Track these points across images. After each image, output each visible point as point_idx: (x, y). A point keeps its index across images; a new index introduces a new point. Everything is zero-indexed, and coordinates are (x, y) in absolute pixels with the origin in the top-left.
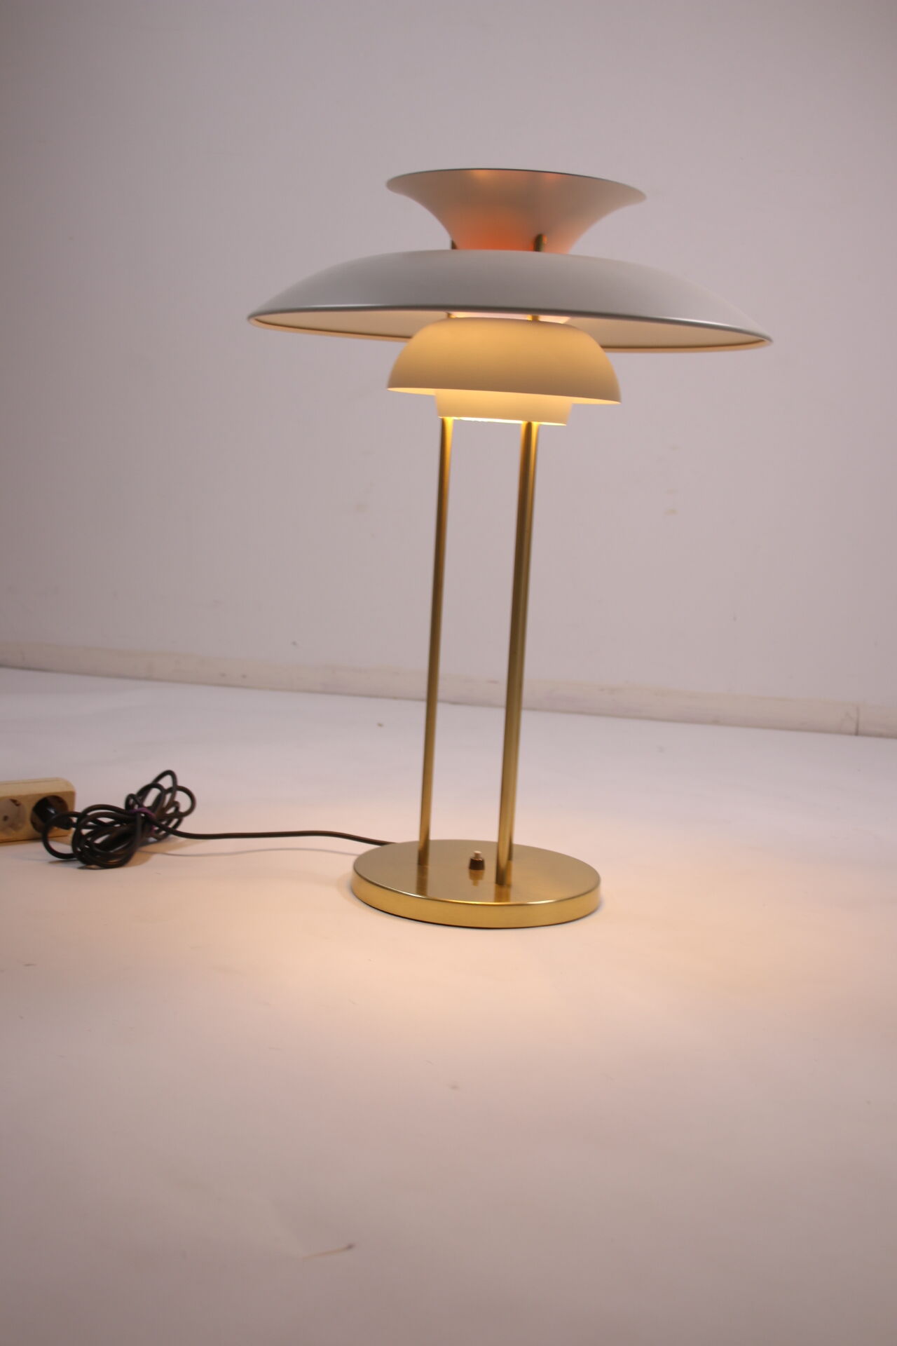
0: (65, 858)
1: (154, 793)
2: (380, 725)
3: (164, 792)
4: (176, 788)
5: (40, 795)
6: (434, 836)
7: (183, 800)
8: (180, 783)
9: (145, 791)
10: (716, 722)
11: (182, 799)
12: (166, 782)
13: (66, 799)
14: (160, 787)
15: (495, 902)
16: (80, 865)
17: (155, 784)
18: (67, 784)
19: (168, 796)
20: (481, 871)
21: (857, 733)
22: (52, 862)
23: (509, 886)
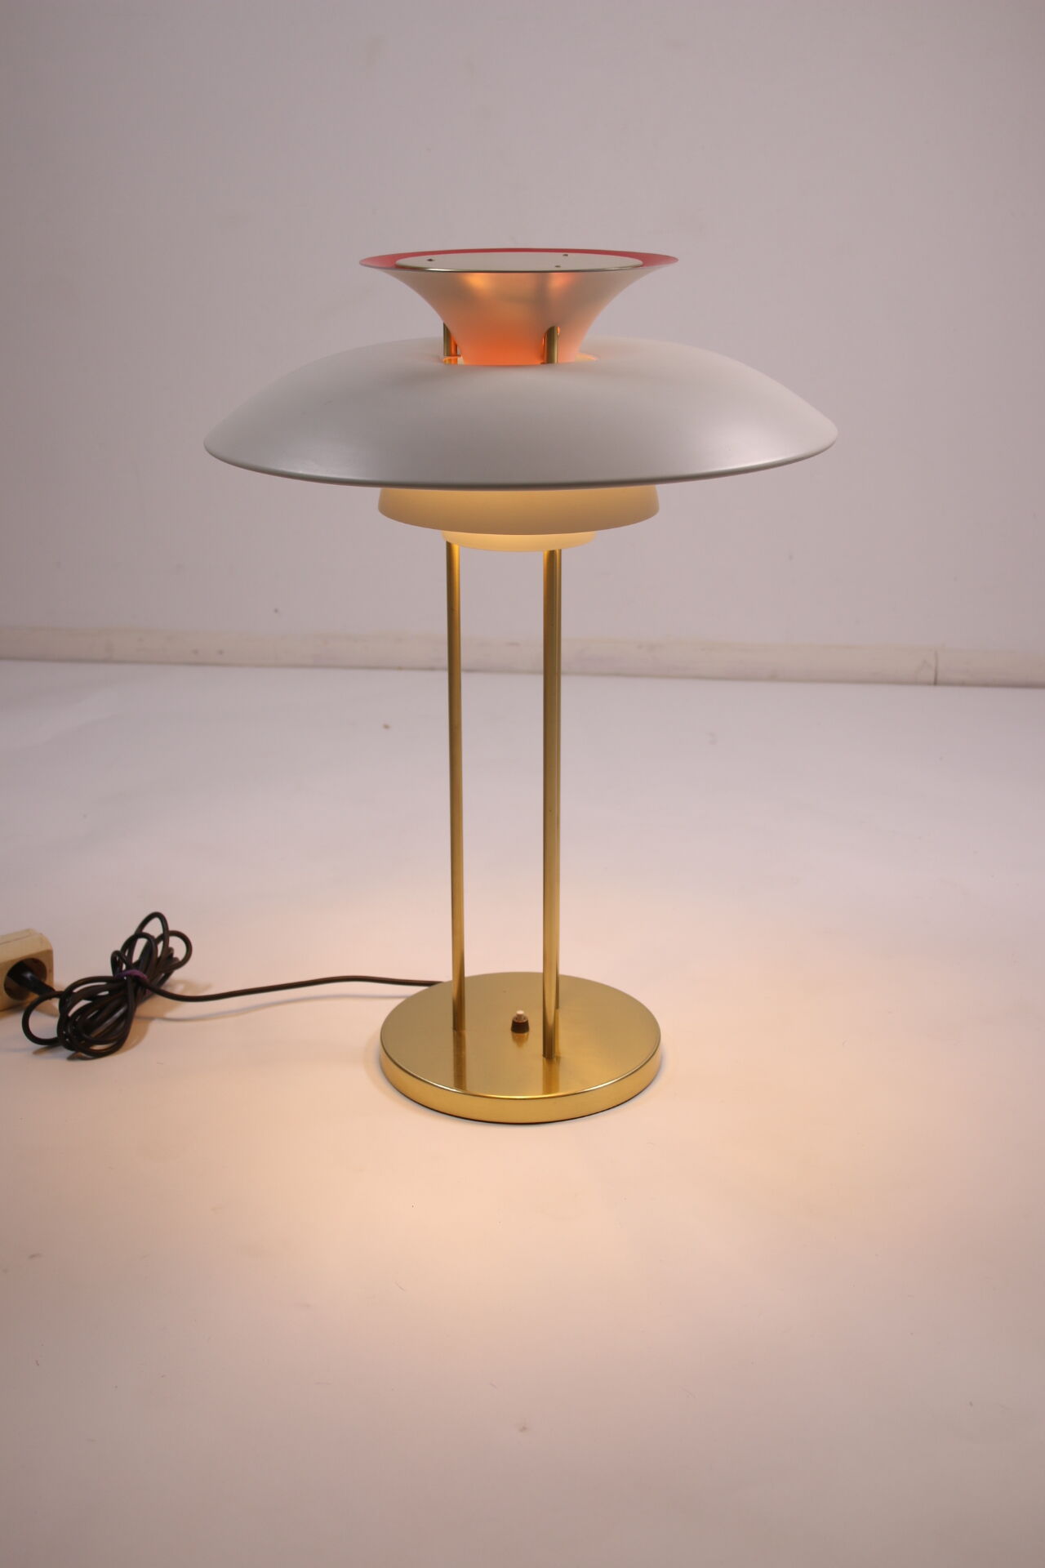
0: (49, 1044)
1: (141, 943)
2: (386, 727)
3: (152, 942)
4: (167, 934)
5: (12, 961)
6: (469, 972)
7: (178, 948)
8: (171, 928)
9: (130, 944)
10: (773, 678)
11: (176, 944)
12: (155, 929)
13: (43, 959)
14: (146, 936)
15: (544, 1094)
16: (70, 1053)
17: (139, 934)
18: (42, 939)
19: (160, 946)
20: (526, 1034)
21: (936, 683)
22: (37, 1052)
23: (558, 1058)
